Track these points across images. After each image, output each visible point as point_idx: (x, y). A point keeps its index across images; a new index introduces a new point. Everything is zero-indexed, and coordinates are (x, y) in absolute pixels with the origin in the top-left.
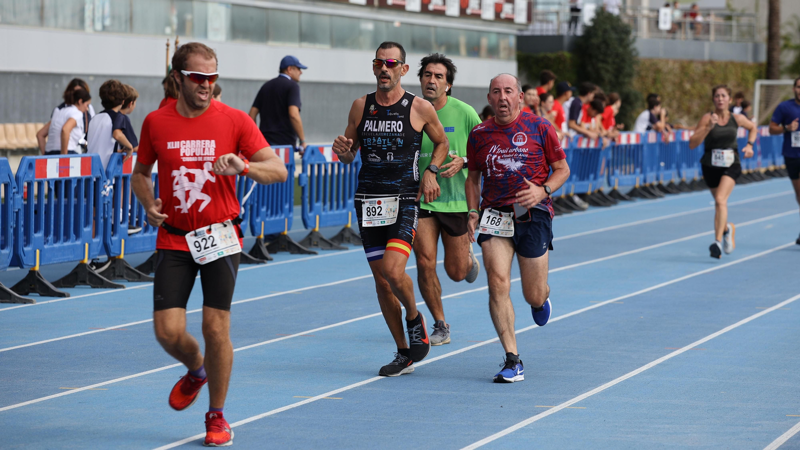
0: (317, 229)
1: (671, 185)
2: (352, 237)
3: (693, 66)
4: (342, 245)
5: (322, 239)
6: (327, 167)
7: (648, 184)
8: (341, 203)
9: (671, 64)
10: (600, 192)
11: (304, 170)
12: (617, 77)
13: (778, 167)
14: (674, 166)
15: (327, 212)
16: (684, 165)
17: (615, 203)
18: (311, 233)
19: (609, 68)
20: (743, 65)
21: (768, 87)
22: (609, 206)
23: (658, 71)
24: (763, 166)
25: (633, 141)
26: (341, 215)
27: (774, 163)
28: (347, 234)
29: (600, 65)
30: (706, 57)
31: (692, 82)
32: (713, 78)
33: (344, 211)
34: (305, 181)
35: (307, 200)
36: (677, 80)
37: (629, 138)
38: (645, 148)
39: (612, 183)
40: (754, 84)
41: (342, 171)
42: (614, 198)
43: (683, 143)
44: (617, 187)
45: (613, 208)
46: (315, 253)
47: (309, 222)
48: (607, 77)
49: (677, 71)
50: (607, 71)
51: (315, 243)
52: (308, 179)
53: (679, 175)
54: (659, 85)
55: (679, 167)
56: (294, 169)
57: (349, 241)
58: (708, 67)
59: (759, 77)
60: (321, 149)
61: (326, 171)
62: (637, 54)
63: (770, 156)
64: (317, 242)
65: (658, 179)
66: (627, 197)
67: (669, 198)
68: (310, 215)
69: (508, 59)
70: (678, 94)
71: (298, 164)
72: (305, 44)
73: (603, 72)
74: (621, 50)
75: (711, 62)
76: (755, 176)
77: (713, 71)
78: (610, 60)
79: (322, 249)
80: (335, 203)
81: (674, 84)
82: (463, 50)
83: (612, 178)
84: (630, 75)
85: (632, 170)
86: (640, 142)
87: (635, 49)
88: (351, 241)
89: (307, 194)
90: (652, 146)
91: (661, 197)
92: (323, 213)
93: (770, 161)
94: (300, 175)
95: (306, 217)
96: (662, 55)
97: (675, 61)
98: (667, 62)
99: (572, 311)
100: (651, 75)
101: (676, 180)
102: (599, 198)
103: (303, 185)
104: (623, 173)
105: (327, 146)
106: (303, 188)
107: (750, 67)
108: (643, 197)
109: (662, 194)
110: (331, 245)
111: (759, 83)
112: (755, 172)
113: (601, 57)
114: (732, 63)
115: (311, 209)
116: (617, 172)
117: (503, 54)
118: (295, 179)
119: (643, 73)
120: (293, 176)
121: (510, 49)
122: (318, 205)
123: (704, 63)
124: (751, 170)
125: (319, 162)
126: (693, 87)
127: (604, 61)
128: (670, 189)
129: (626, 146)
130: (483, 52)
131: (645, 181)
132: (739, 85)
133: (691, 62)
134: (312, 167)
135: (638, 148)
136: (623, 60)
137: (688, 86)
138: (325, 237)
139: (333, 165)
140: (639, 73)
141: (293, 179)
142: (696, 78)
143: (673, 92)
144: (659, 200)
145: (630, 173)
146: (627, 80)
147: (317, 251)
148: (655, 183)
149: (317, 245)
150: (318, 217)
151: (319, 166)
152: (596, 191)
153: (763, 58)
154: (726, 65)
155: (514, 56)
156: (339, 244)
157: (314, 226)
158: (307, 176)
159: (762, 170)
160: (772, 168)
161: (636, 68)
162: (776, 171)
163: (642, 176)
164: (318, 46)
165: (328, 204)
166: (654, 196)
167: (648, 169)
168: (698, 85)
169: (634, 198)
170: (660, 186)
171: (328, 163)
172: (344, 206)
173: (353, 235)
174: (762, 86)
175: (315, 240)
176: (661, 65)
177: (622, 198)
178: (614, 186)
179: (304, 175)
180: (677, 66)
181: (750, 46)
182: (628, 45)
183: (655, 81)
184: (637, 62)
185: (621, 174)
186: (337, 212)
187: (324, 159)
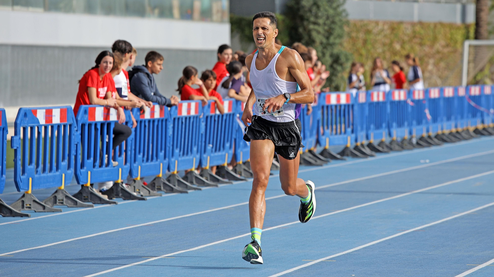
0: (30, 192)
1: (381, 143)
2: (65, 199)
3: (403, 27)
4: (55, 207)
5: (35, 201)
6: (40, 131)
7: (359, 144)
8: (54, 164)
9: (380, 27)
10: (310, 151)
11: (16, 134)
12: (328, 38)
13: (486, 125)
14: (384, 125)
15: (40, 174)
16: (394, 125)
17: (326, 162)
18: (24, 196)
19: (320, 29)
20: (451, 26)
21: (476, 47)
22: (321, 165)
23: (368, 32)
24: (472, 125)
25: (343, 101)
26: (54, 177)
27: (483, 122)
28: (60, 196)
29: (311, 27)
30: (416, 19)
31: (403, 43)
32: (422, 39)
33: (58, 173)
34: (18, 144)
35: (20, 163)
36: (387, 41)
37: (338, 98)
38: (356, 108)
39: (322, 142)
40: (463, 44)
41: (56, 133)
42: (326, 157)
43: (393, 103)
44: (327, 147)
45: (325, 167)
46: (27, 216)
47: (21, 185)
48: (318, 38)
49: (388, 32)
50: (318, 32)
51: (28, 206)
52: (21, 142)
53: (390, 134)
54: (369, 46)
55: (389, 127)
56: (7, 131)
57: (62, 203)
58: (418, 28)
59: (467, 38)
60: (34, 112)
61: (39, 133)
62: (347, 15)
63: (479, 114)
64: (30, 205)
65: (367, 137)
66: (338, 156)
67: (379, 157)
68: (22, 177)
69: (222, 21)
70: (388, 55)
71: (11, 126)
72: (16, 8)
73: (314, 34)
74: (331, 12)
75: (421, 23)
76: (464, 134)
77: (422, 32)
78: (321, 21)
79: (35, 212)
80: (48, 165)
81: (384, 45)
82: (176, 12)
83: (322, 138)
84: (340, 36)
85: (343, 130)
86: (351, 103)
87: (344, 11)
88: (65, 203)
89: (20, 156)
90: (362, 105)
91: (372, 156)
92: (36, 176)
93: (479, 120)
94: (12, 137)
95: (18, 179)
96: (372, 17)
97: (385, 23)
98: (377, 23)
99: (284, 271)
100: (361, 35)
101: (386, 139)
102: (310, 157)
103: (15, 148)
104: (334, 132)
105: (40, 108)
106: (16, 151)
107: (458, 28)
108: (355, 156)
109: (373, 153)
110: (44, 207)
111: (467, 43)
112: (463, 131)
113: (312, 19)
114: (442, 24)
115: (24, 172)
116: (328, 131)
117: (215, 17)
118: (8, 141)
119: (354, 35)
120: (6, 139)
121: (223, 12)
122: (31, 168)
123: (413, 24)
124: (460, 129)
125: (32, 125)
126: (402, 47)
127: (315, 23)
128: (380, 149)
129: (336, 106)
130: (196, 14)
131: (356, 140)
132: (447, 45)
133: (401, 23)
134: (25, 129)
135: (349, 107)
136: (333, 22)
137: (397, 47)
138: (37, 200)
139: (46, 128)
140: (349, 34)
141: (5, 141)
142: (406, 38)
143: (384, 52)
144: (370, 159)
145: (341, 133)
146: (337, 41)
147: (29, 214)
148: (365, 142)
149: (30, 208)
150: (30, 179)
151: (32, 128)
152: (307, 150)
153: (471, 19)
154: (435, 25)
155: (227, 18)
156: (53, 205)
157: (27, 189)
158: (20, 138)
159: (472, 129)
160: (480, 127)
161: (346, 29)
162: (484, 129)
163: (353, 136)
164: (31, 9)
165: (41, 166)
166: (365, 155)
167: (359, 128)
168: (407, 47)
169: (345, 157)
170: (370, 146)
171: (42, 125)
172: (57, 168)
173: (67, 197)
174: (470, 46)
175: (27, 202)
176: (370, 27)
177: (334, 158)
178: (325, 145)
179: (16, 138)
180: (386, 27)
181: (459, 7)
182: (338, 6)
183: (365, 42)
184: (348, 23)
185: (331, 134)
186: (51, 174)
187: (38, 121)
